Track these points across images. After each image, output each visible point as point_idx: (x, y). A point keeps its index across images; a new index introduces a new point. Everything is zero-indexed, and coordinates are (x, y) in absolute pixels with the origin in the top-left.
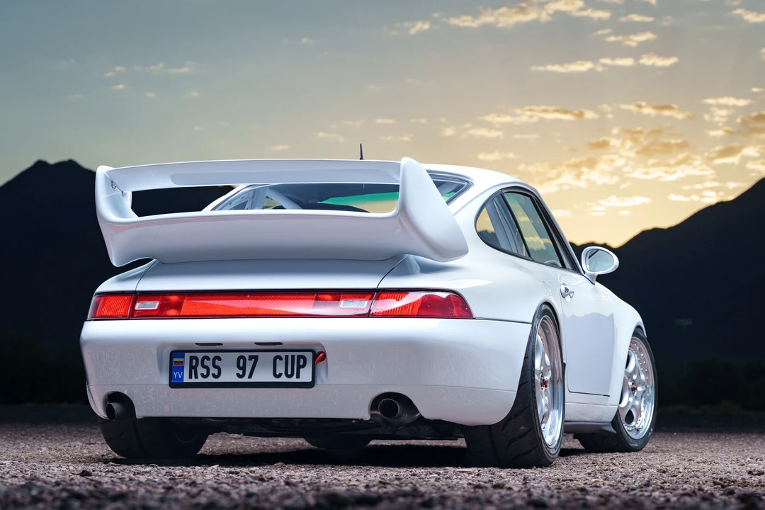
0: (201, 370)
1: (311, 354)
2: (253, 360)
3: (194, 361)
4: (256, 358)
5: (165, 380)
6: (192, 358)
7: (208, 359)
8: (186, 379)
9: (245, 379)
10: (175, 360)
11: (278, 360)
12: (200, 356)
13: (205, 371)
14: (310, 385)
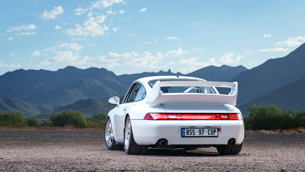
1: (217, 129)
3: (188, 131)
4: (204, 130)
7: (191, 130)
8: (186, 135)
9: (201, 135)
10: (183, 130)
12: (189, 129)
13: (191, 133)
14: (217, 136)
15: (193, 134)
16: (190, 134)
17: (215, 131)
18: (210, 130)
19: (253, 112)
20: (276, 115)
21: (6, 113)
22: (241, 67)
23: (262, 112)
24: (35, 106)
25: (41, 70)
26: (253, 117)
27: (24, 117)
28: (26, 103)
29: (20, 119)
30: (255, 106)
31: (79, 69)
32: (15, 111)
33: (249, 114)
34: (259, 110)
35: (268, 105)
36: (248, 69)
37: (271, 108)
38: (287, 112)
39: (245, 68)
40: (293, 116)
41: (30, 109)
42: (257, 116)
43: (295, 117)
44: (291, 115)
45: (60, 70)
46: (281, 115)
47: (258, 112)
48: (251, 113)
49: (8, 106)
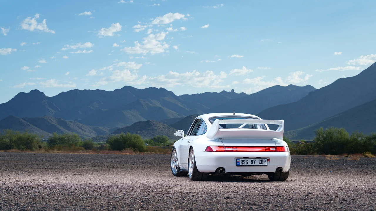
0: (243, 163)
1: (266, 159)
2: (255, 161)
5: (235, 165)
6: (241, 160)
7: (245, 160)
8: (240, 165)
9: (253, 165)
10: (237, 161)
12: (243, 160)
14: (266, 166)
17: (264, 161)
18: (260, 160)
19: (319, 135)
20: (344, 139)
21: (61, 135)
22: (309, 86)
23: (330, 136)
24: (91, 128)
25: (97, 90)
26: (319, 141)
27: (80, 140)
28: (81, 125)
29: (76, 142)
30: (321, 129)
31: (137, 89)
32: (70, 133)
33: (315, 137)
34: (326, 134)
35: (336, 128)
36: (317, 89)
37: (338, 131)
38: (355, 135)
39: (313, 87)
40: (362, 139)
41: (85, 131)
42: (324, 139)
43: (364, 142)
44: (360, 139)
45: (117, 90)
46: (350, 139)
47: (325, 136)
48: (318, 137)
49: (62, 128)
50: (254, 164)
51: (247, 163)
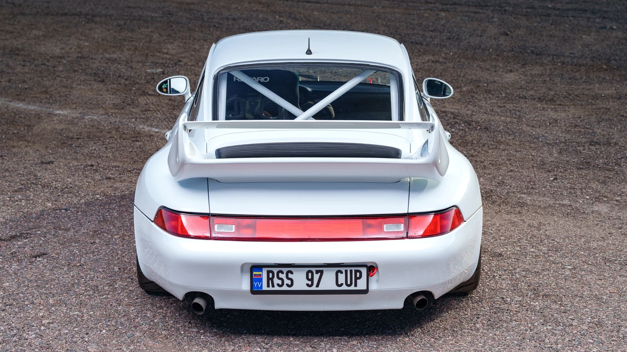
0: (276, 281)
1: (365, 268)
2: (319, 274)
3: (271, 274)
4: (322, 272)
5: (247, 288)
6: (268, 272)
7: (282, 273)
8: (265, 288)
9: (314, 288)
10: (254, 273)
11: (339, 274)
12: (275, 270)
13: (280, 282)
14: (365, 292)
15: (287, 285)
16: (278, 285)
17: (358, 274)
18: (342, 273)
50: (317, 286)
51: (289, 282)
